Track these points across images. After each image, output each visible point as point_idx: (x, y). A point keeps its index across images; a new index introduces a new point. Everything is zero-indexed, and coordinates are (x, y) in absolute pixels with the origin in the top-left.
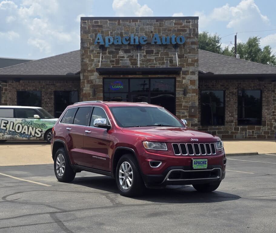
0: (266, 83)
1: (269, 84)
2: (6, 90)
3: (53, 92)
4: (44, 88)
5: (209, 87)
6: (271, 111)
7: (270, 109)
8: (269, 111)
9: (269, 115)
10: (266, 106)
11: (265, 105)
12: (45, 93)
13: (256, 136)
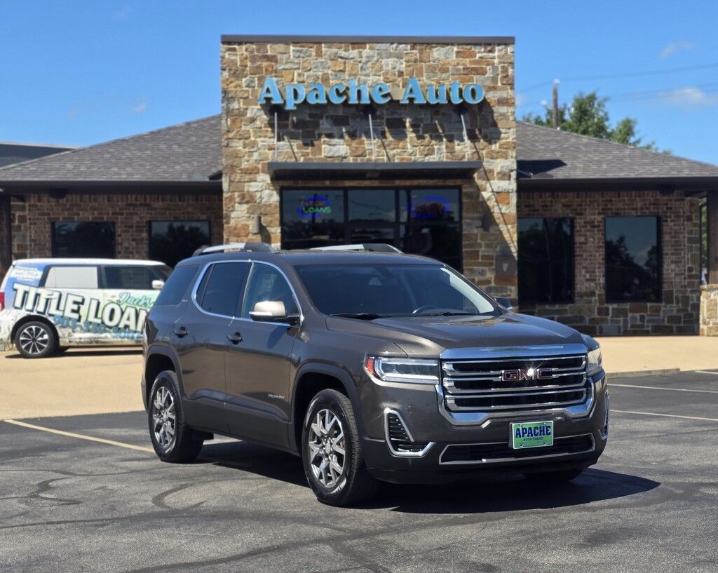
0: (671, 200)
1: (677, 203)
2: (22, 219)
3: (144, 224)
4: (122, 214)
5: (535, 210)
6: (684, 266)
7: (681, 262)
8: (679, 267)
9: (679, 277)
10: (672, 254)
11: (669, 252)
12: (126, 226)
13: (650, 329)
